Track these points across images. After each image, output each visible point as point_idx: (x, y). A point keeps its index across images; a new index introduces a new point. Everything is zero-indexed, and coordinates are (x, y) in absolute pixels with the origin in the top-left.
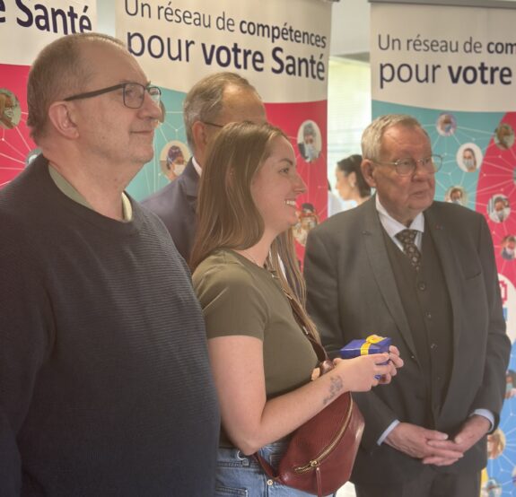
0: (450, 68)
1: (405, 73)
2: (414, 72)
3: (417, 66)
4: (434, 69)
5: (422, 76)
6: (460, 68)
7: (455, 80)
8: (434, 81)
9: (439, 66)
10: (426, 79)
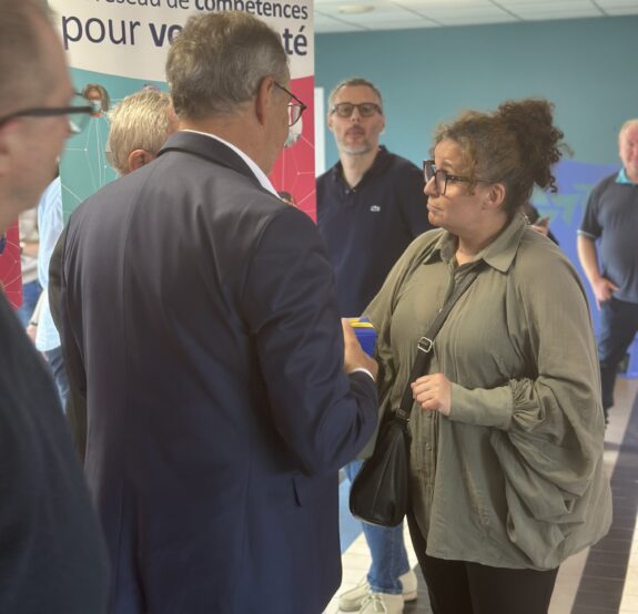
0: (152, 26)
1: (95, 30)
2: (107, 30)
3: (110, 22)
4: (132, 27)
5: (118, 37)
6: (164, 27)
7: (159, 43)
8: (133, 43)
9: (138, 23)
10: (123, 40)
